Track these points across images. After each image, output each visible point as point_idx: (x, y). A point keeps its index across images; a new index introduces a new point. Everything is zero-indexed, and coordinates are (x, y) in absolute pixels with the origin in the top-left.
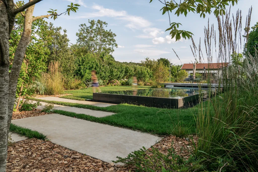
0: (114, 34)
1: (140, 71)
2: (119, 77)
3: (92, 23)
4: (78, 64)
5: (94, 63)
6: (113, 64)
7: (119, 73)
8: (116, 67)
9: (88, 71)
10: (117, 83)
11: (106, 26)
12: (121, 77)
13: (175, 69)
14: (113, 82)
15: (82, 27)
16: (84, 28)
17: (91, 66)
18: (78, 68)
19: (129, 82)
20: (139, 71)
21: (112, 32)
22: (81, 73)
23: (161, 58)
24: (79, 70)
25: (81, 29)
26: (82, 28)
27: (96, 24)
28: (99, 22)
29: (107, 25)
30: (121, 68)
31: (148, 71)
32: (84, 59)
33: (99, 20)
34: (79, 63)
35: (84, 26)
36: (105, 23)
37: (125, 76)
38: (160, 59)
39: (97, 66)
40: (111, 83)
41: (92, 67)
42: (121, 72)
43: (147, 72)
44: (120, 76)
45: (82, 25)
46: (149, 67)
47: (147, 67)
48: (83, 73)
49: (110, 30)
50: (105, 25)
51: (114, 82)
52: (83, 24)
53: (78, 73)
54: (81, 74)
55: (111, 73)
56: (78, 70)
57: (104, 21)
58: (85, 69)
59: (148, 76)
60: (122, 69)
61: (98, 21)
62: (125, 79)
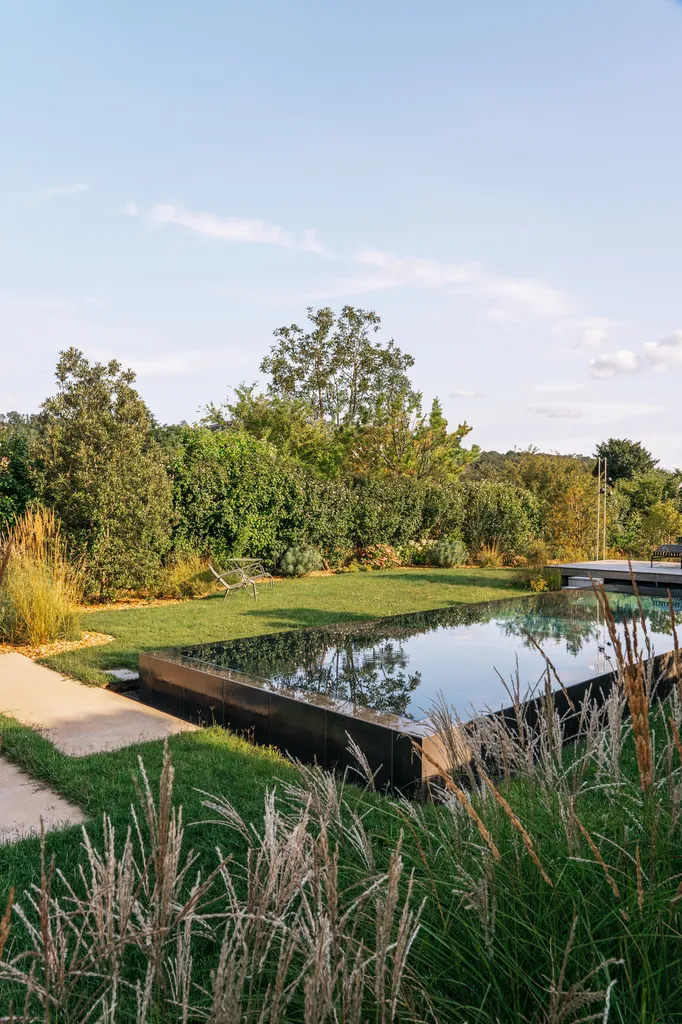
0: (407, 357)
1: (492, 507)
2: (397, 534)
3: (323, 319)
4: (213, 491)
5: (278, 485)
6: (369, 483)
7: (396, 519)
8: (381, 497)
9: (252, 517)
10: (385, 559)
11: (376, 328)
12: (404, 532)
13: (658, 488)
14: (371, 553)
15: (282, 338)
16: (292, 341)
17: (266, 499)
18: (210, 509)
19: (439, 551)
20: (487, 505)
21: (398, 350)
22: (227, 525)
23: (611, 441)
24: (218, 518)
25: (283, 343)
26: (285, 340)
27: (336, 324)
28: (349, 313)
29: (377, 324)
30: (407, 497)
31: (530, 505)
32: (238, 473)
33: (350, 309)
34: (217, 490)
35: (291, 332)
36: (371, 317)
37: (424, 525)
38: (607, 443)
39: (293, 497)
40: (364, 560)
41: (272, 503)
42: (406, 513)
43: (525, 505)
44: (404, 527)
45: (284, 331)
46: (535, 484)
47: (528, 486)
48: (235, 527)
49: (391, 344)
50: (374, 325)
51: (375, 556)
52: (289, 327)
53: (216, 529)
54: (227, 531)
55: (358, 522)
56: (213, 516)
57: (367, 310)
58: (242, 511)
59: (525, 521)
60: (410, 501)
61: (344, 310)
62: (424, 542)
